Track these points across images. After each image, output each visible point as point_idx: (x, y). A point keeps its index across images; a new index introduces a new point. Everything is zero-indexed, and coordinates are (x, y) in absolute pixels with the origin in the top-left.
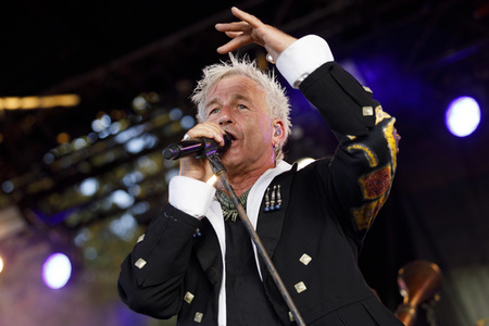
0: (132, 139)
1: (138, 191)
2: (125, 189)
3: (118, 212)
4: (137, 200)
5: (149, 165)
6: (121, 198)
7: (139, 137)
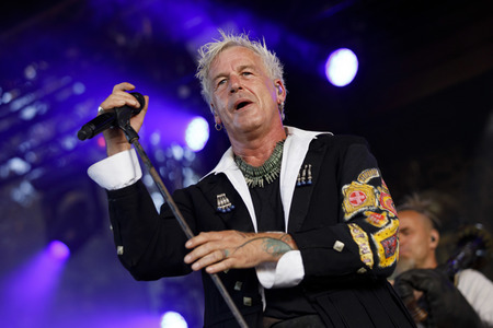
0: (25, 107)
1: (33, 157)
2: (22, 156)
3: (16, 178)
4: (34, 166)
5: (42, 131)
6: (18, 165)
7: (31, 104)
